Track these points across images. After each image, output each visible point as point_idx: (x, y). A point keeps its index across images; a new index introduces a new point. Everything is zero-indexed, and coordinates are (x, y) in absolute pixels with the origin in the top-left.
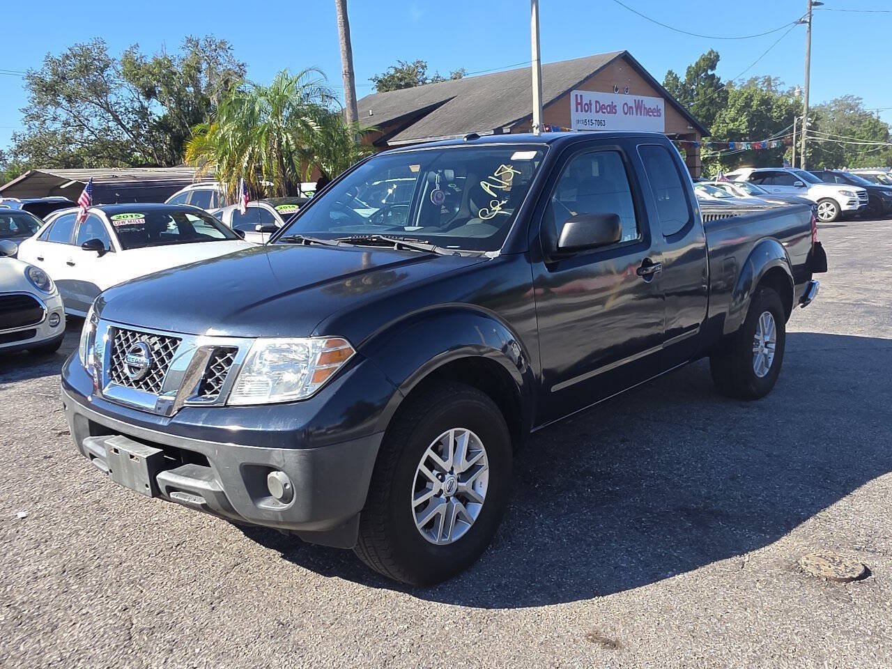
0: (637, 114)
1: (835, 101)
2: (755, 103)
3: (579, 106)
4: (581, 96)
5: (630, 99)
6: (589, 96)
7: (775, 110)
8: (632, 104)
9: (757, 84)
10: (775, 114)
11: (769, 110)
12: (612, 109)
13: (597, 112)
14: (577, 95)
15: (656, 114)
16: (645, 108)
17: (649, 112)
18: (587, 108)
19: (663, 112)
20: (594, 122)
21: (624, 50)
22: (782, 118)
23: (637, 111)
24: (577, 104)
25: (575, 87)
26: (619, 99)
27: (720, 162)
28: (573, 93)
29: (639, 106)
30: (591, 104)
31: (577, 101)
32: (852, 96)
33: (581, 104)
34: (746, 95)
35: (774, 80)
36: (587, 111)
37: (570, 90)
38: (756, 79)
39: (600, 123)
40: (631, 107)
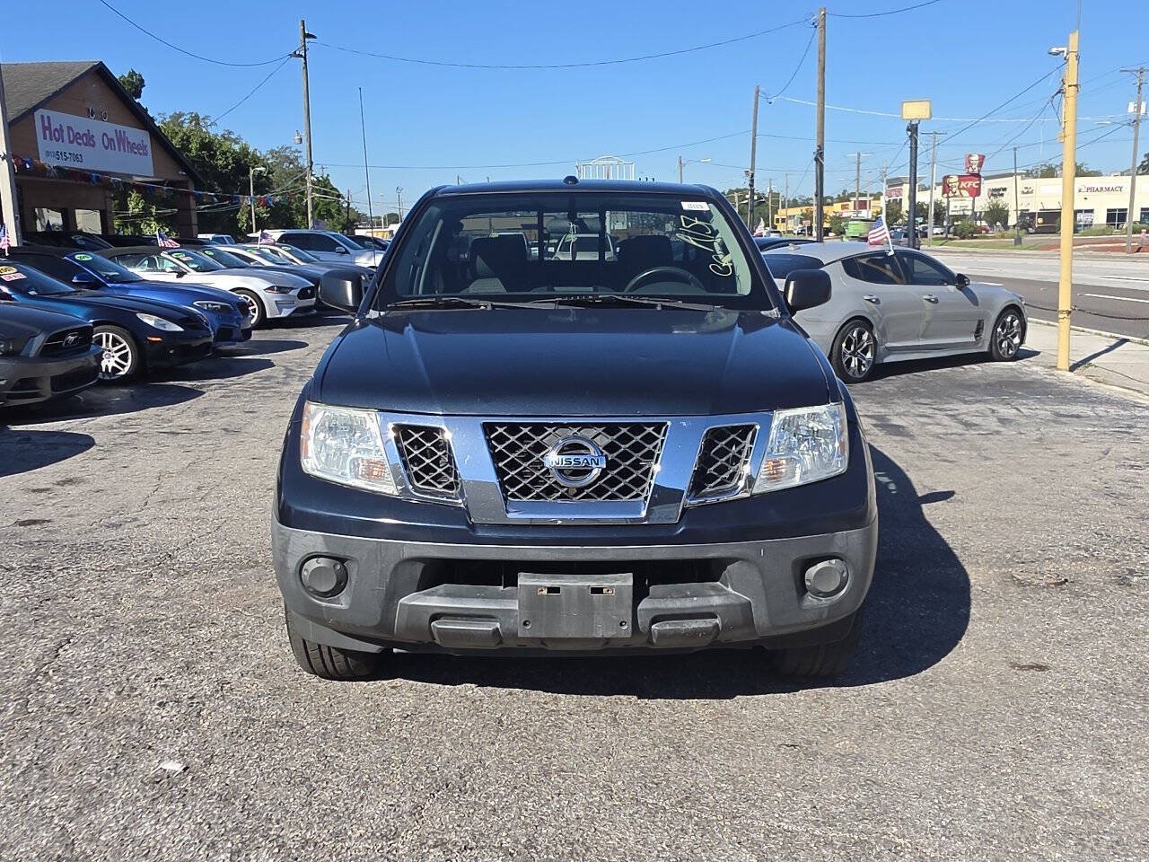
0: (120, 150)
1: (272, 152)
2: (193, 146)
3: (47, 132)
4: (48, 117)
5: (110, 128)
6: (59, 119)
7: (220, 157)
8: (112, 135)
9: (183, 122)
10: (220, 162)
11: (213, 157)
12: (88, 140)
13: (71, 142)
14: (42, 117)
15: (141, 151)
16: (129, 143)
17: (133, 148)
18: (57, 134)
19: (149, 149)
20: (68, 155)
21: (99, 60)
22: (230, 167)
23: (119, 144)
24: (45, 129)
25: (42, 105)
26: (98, 127)
27: (155, 220)
28: (38, 114)
29: (122, 139)
30: (62, 131)
31: (43, 125)
32: (290, 148)
33: (49, 128)
34: (181, 134)
35: (204, 119)
36: (57, 140)
37: (35, 108)
38: (180, 115)
39: (77, 158)
40: (112, 140)
